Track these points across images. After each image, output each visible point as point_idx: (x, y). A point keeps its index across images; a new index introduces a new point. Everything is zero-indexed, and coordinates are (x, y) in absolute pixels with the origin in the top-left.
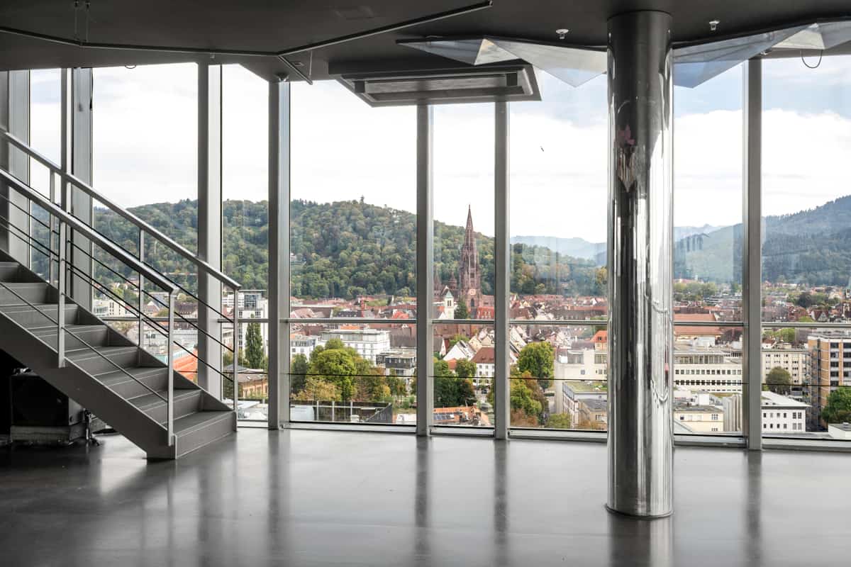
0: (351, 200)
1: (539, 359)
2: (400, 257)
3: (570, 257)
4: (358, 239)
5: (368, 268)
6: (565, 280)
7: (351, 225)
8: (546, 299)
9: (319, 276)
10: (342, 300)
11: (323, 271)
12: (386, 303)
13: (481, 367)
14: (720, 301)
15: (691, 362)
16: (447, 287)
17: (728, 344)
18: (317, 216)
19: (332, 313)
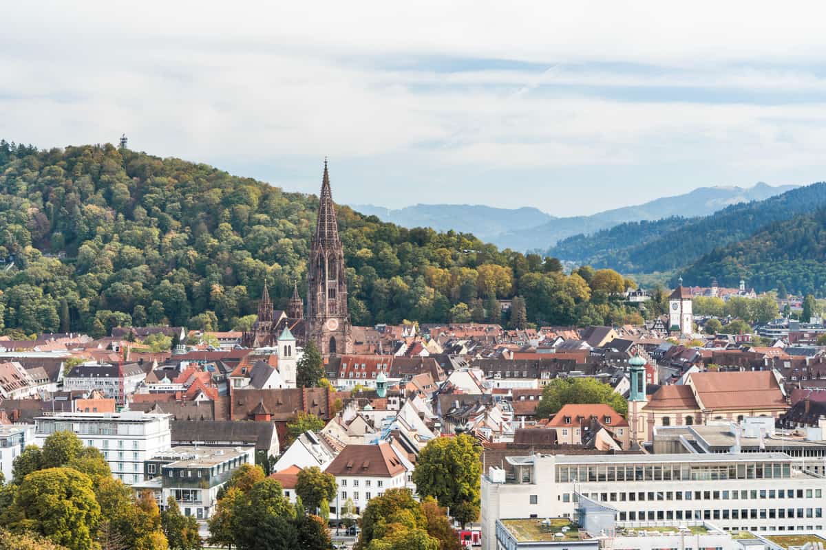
0: (102, 143)
1: (453, 469)
2: (196, 254)
3: (513, 254)
4: (116, 219)
5: (135, 274)
6: (506, 295)
7: (101, 191)
8: (470, 334)
9: (40, 290)
10: (83, 339)
11: (45, 281)
12: (170, 343)
13: (345, 482)
14: (784, 332)
15: (732, 476)
16: (284, 315)
17: (798, 428)
18: (36, 173)
19: (62, 369)
